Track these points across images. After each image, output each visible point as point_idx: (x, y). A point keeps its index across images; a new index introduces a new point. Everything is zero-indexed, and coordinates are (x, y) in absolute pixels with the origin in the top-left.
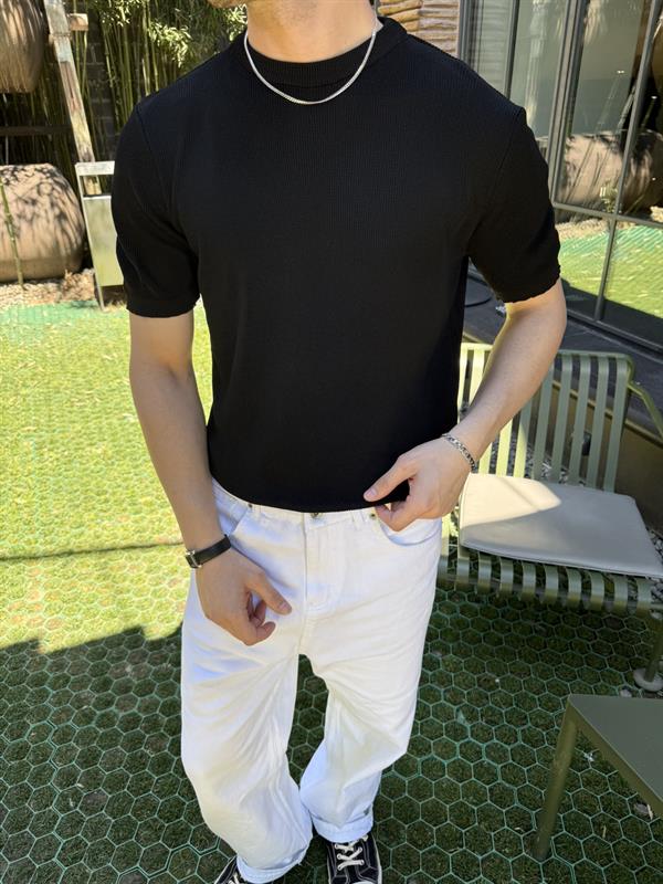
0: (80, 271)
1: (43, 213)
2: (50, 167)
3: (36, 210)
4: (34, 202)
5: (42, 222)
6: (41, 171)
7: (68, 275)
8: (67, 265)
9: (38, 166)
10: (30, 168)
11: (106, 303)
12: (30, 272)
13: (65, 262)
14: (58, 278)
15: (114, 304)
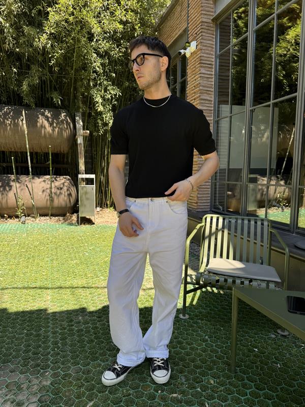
0: (73, 213)
1: (63, 193)
2: (68, 177)
3: (61, 191)
4: (61, 189)
5: (62, 196)
6: (65, 178)
7: (68, 214)
8: (68, 211)
9: (65, 177)
10: (62, 177)
11: (81, 225)
12: (54, 212)
13: (68, 209)
14: (64, 215)
15: (84, 224)
